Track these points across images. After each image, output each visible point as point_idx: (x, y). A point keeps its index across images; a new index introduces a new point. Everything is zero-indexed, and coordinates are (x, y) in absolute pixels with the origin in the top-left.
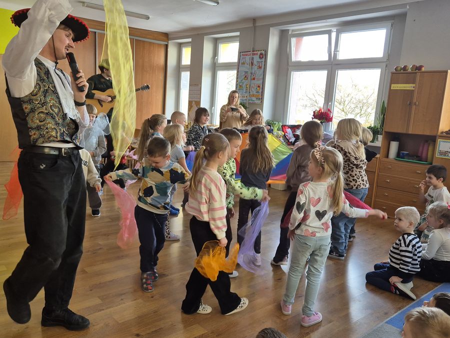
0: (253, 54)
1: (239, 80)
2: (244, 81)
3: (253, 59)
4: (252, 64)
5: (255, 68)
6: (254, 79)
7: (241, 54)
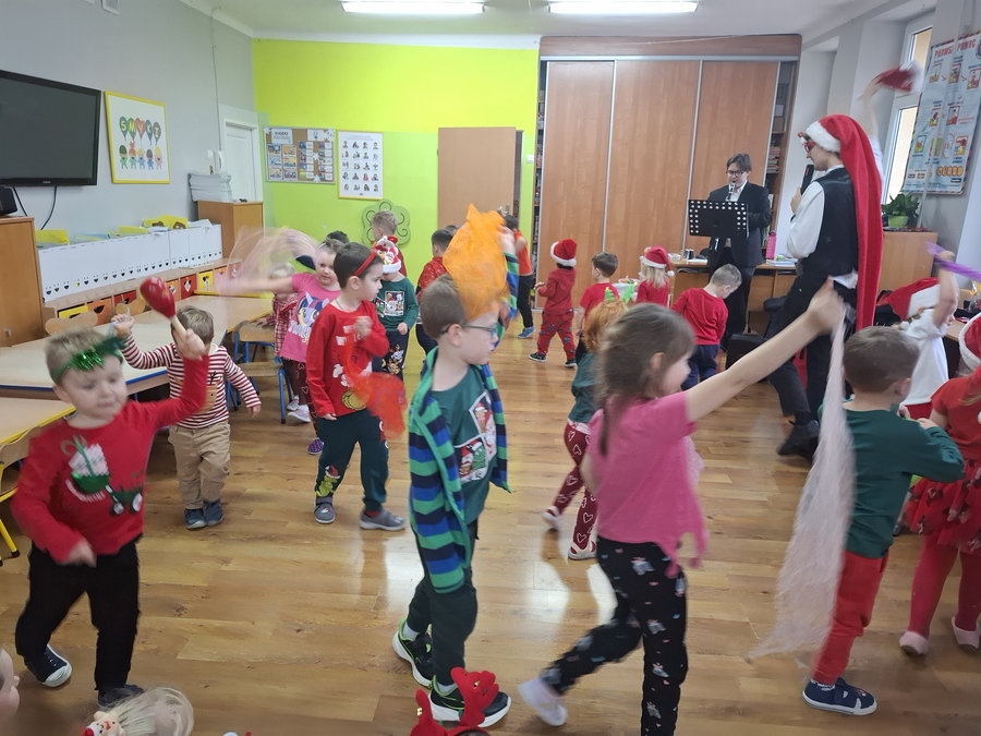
0: (964, 46)
1: (920, 128)
2: (929, 129)
3: (959, 60)
4: (956, 75)
5: (963, 85)
6: (954, 121)
7: (935, 50)
